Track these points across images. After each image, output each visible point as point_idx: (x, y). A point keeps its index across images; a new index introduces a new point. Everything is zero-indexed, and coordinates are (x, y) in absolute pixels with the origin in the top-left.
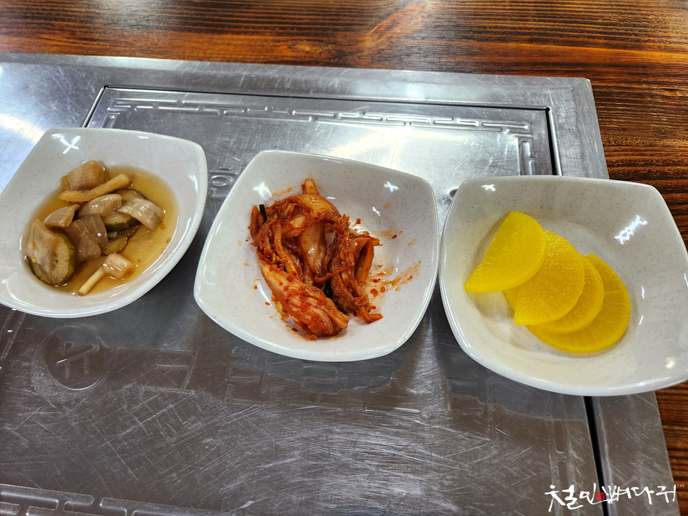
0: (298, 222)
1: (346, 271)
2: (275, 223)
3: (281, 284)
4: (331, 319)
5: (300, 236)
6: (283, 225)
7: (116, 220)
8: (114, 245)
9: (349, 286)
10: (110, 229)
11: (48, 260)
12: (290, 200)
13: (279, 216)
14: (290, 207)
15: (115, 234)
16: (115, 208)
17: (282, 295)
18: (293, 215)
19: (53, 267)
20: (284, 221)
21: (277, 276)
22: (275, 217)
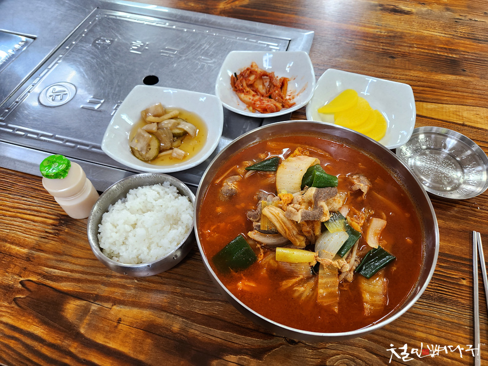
0: (252, 78)
1: (277, 90)
2: (242, 79)
3: (250, 99)
4: (275, 105)
5: (253, 83)
6: (246, 80)
7: (177, 131)
8: (175, 144)
9: (280, 95)
10: (174, 135)
11: (145, 148)
12: (248, 69)
13: (243, 77)
14: (248, 72)
15: (175, 138)
16: (175, 126)
17: (251, 103)
18: (249, 75)
19: (147, 152)
20: (246, 79)
21: (248, 96)
22: (242, 77)
